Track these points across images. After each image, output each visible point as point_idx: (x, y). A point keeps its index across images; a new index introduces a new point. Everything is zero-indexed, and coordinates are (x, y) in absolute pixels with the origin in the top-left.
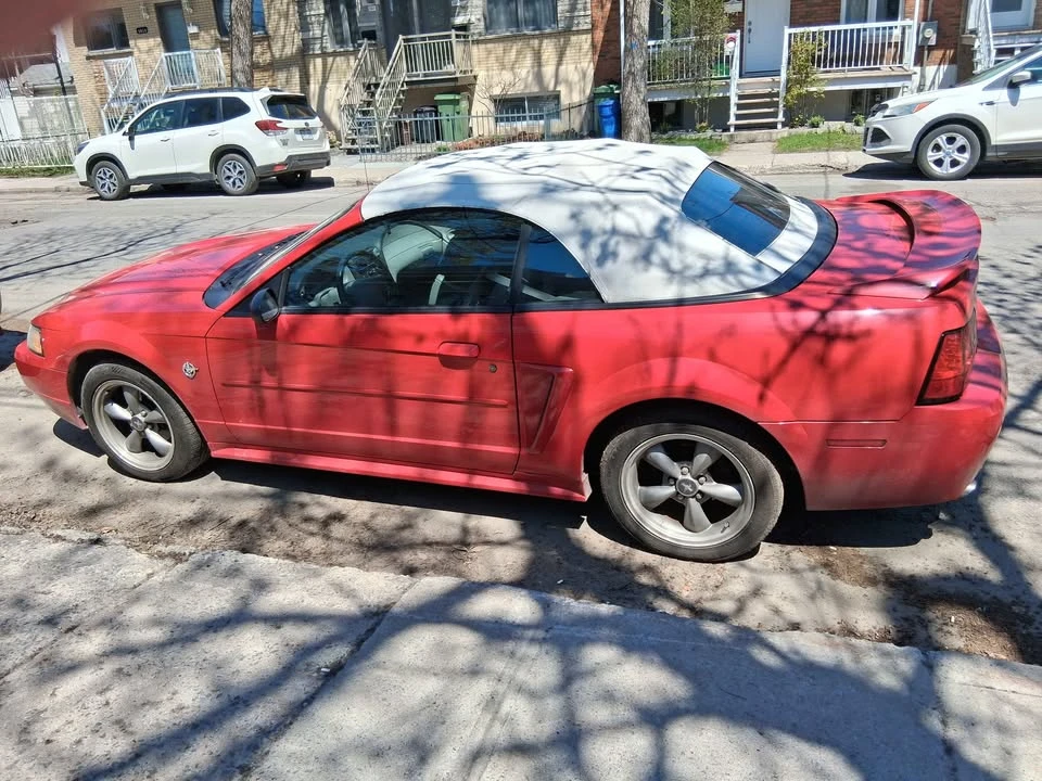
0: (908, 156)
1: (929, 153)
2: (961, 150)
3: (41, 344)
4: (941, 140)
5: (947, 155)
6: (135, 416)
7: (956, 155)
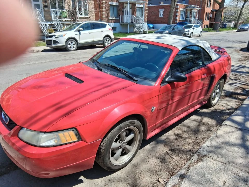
0: (64, 46)
1: (68, 45)
2: (74, 44)
3: (76, 135)
4: (70, 42)
5: (72, 45)
6: (123, 142)
7: (73, 46)
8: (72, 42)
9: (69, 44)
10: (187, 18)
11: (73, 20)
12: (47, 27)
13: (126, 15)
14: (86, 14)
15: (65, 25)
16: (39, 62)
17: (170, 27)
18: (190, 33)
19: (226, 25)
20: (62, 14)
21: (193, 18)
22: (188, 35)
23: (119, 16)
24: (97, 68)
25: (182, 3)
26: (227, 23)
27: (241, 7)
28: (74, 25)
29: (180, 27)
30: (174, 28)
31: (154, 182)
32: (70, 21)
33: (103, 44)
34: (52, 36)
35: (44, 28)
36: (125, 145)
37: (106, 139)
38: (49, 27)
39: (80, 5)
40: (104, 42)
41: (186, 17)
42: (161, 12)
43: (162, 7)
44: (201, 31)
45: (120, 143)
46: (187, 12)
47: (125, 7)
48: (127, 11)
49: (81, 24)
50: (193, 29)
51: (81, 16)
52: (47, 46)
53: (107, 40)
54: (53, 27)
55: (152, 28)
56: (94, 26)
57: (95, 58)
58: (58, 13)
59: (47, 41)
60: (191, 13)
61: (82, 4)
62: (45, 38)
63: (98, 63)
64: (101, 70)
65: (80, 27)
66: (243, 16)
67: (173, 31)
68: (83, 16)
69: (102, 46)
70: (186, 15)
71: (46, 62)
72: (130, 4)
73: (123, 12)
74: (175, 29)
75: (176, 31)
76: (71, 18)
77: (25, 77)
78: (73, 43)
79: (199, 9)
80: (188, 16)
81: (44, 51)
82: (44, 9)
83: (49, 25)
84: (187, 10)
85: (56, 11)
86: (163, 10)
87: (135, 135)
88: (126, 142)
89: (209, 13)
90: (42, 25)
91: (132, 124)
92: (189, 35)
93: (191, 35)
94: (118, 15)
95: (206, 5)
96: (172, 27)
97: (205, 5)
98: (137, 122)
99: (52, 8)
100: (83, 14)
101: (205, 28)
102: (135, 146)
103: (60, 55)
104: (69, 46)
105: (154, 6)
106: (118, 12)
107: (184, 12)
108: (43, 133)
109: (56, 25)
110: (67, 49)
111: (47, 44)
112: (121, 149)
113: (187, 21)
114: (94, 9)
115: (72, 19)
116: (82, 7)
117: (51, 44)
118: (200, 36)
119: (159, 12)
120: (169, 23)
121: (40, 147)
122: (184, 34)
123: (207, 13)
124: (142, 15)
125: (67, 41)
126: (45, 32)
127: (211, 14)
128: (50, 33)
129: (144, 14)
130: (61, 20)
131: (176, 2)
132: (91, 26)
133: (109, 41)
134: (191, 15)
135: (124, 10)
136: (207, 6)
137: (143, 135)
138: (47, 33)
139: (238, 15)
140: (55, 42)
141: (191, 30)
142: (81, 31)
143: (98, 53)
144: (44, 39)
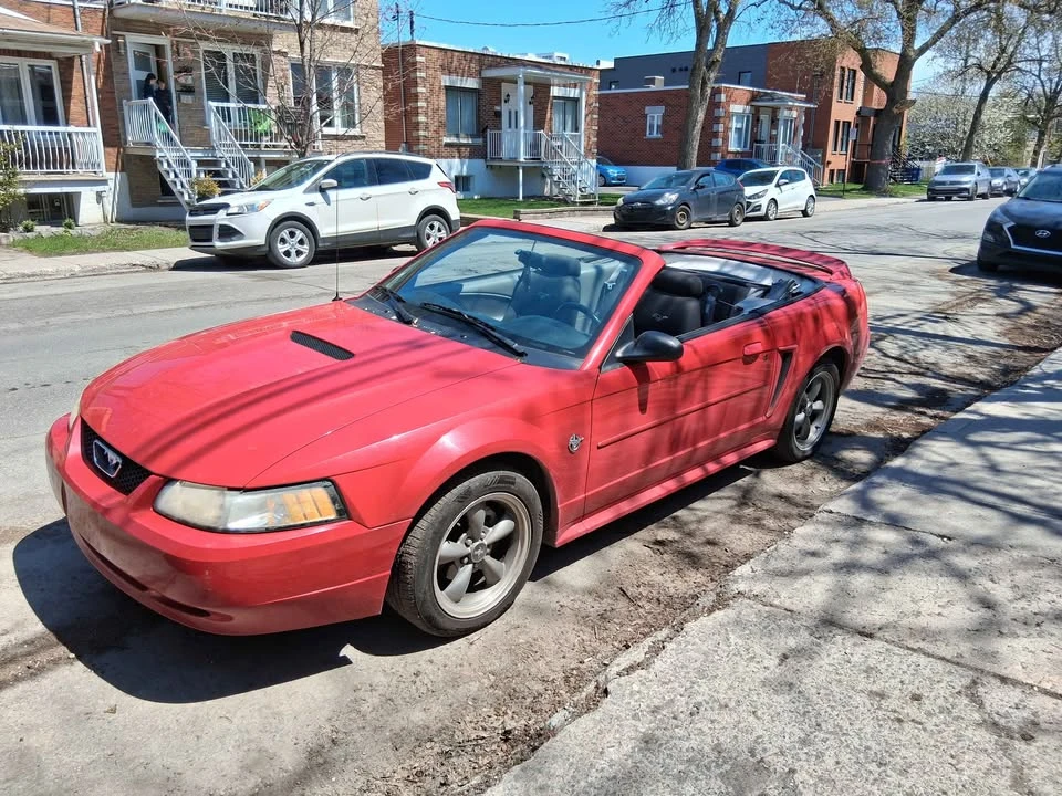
0: (263, 249)
1: (279, 246)
2: (301, 242)
3: (334, 501)
4: (285, 234)
5: (292, 246)
6: (477, 543)
7: (299, 247)
8: (292, 235)
9: (283, 241)
10: (760, 142)
11: (298, 145)
12: (189, 174)
13: (510, 127)
14: (350, 123)
15: (263, 163)
16: (168, 308)
17: (683, 180)
18: (764, 202)
19: (919, 170)
20: (250, 120)
21: (781, 145)
22: (759, 210)
23: (481, 131)
24: (395, 318)
25: (739, 84)
26: (924, 165)
27: (976, 101)
28: (301, 165)
29: (723, 180)
30: (701, 181)
31: (572, 666)
32: (285, 147)
33: (418, 240)
34: (214, 209)
35: (176, 176)
36: (482, 555)
37: (423, 523)
38: (198, 172)
39: (324, 89)
40: (421, 233)
41: (755, 140)
42: (655, 115)
43: (658, 98)
44: (812, 196)
45: (467, 546)
46: (757, 120)
47: (508, 95)
48: (516, 112)
49: (329, 162)
50: (778, 185)
51: (327, 131)
52: (193, 247)
53: (432, 227)
54: (217, 174)
55: (619, 180)
56: (382, 173)
57: (388, 286)
58: (235, 116)
59: (191, 227)
60: (774, 122)
61: (335, 84)
62: (188, 217)
63: (399, 300)
64: (409, 322)
65: (326, 176)
66: (985, 137)
67: (694, 196)
68: (338, 129)
69: (414, 248)
70: (752, 129)
71: (193, 308)
72: (526, 83)
73: (498, 115)
74: (703, 187)
75: (709, 196)
76: (289, 137)
77: (118, 358)
78: (299, 235)
79: (807, 109)
80: (764, 135)
81: (182, 266)
82: (179, 99)
83: (200, 163)
84: (757, 109)
85: (228, 109)
86: (662, 109)
87: (516, 523)
88: (488, 546)
89: (849, 123)
90: (169, 164)
91: (504, 485)
92: (762, 213)
93: (770, 212)
94: (478, 130)
95: (836, 91)
96: (694, 179)
97: (831, 93)
98: (521, 480)
99: (210, 98)
100: (338, 121)
101: (832, 182)
102: (518, 562)
103: (248, 280)
104: (281, 248)
105: (626, 94)
106: (478, 117)
107: (748, 121)
108: (238, 492)
109: (227, 164)
110: (274, 261)
111: (195, 240)
112: (471, 566)
113: (759, 154)
114: (380, 104)
115: (293, 144)
116: (335, 95)
117: (210, 240)
118: (805, 213)
119: (646, 116)
120: (681, 163)
121: (226, 532)
122: (739, 208)
123: (841, 123)
124: (577, 130)
125: (276, 229)
126: (182, 190)
127: (857, 126)
128: (202, 197)
129: (583, 126)
130: (246, 146)
131: (709, 79)
132: (370, 168)
133: (440, 230)
134: (774, 132)
135: (504, 108)
136: (841, 95)
137: (542, 526)
138: (190, 197)
139: (965, 132)
140: (228, 232)
141: (771, 190)
142: (329, 192)
143: (397, 271)
144: (183, 220)
